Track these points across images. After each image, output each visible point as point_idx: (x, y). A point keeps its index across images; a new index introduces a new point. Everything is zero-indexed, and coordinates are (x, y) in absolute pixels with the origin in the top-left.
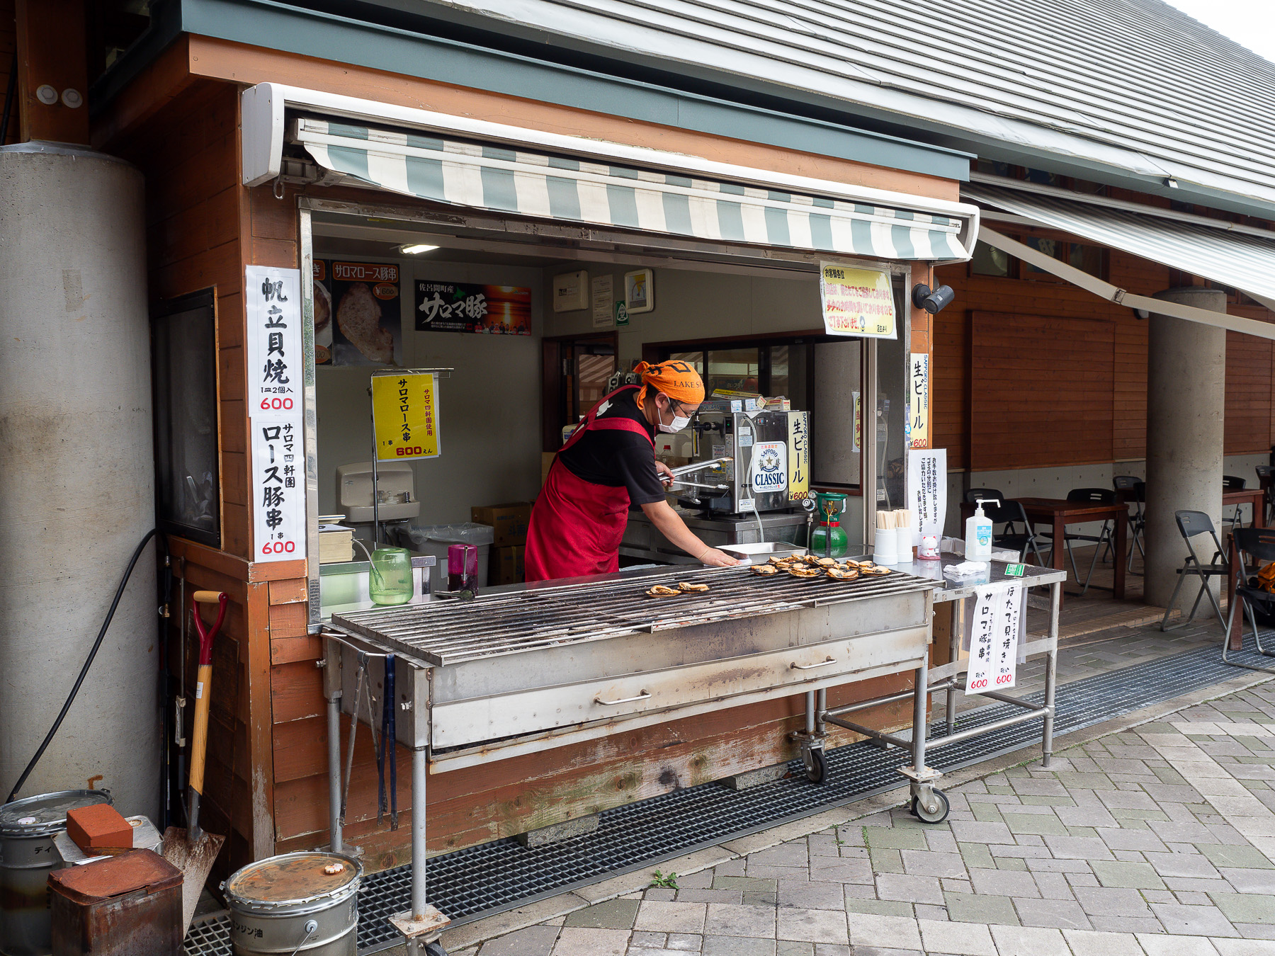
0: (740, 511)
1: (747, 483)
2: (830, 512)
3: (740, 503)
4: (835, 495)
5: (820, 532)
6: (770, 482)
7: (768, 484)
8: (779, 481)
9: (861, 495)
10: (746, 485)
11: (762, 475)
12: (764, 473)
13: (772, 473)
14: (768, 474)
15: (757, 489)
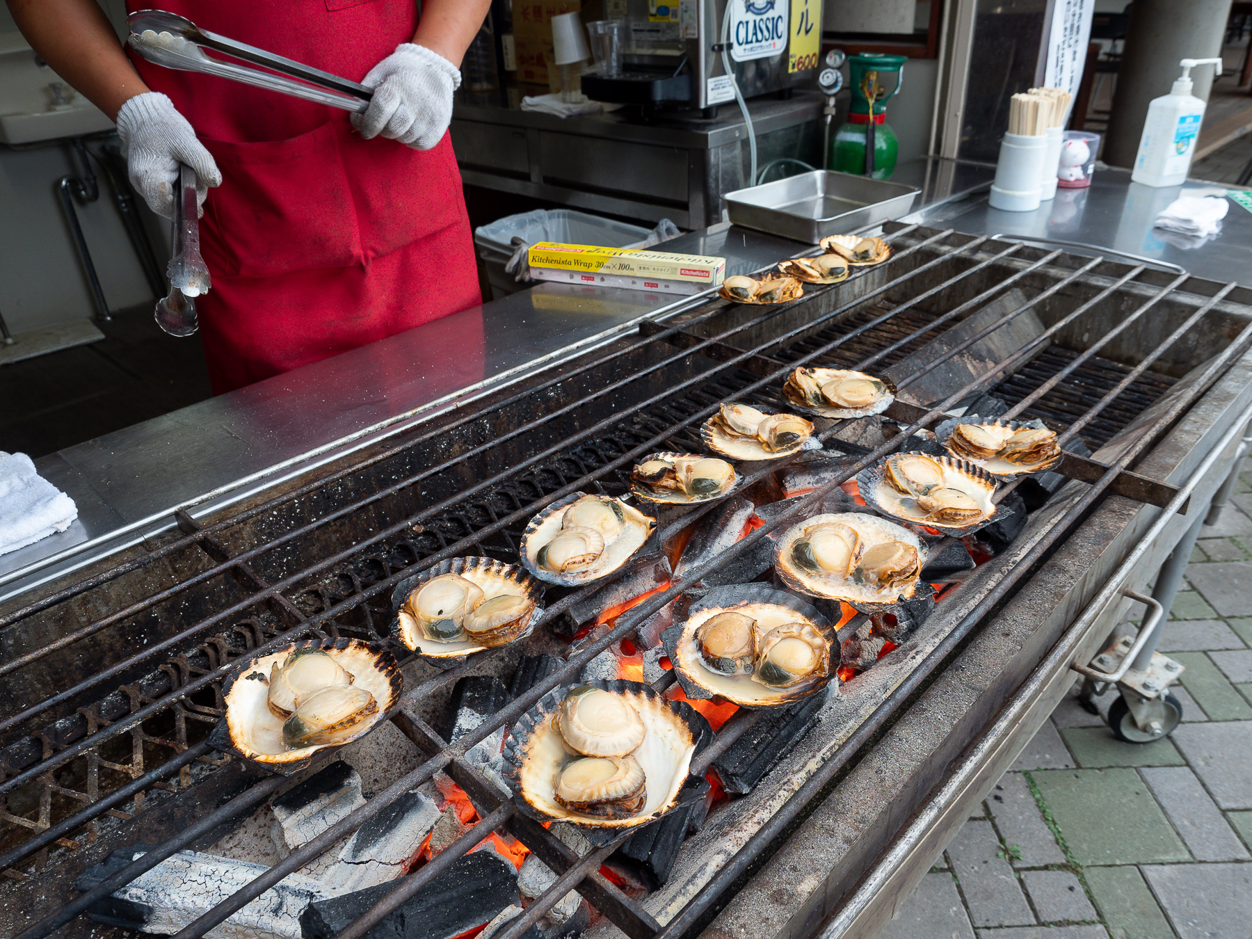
0: (710, 102)
1: (724, 41)
2: (871, 94)
3: (710, 86)
4: (880, 58)
5: (854, 137)
6: (760, 37)
7: (757, 41)
8: (774, 33)
9: (936, 56)
10: (721, 48)
11: (747, 23)
12: (751, 17)
13: (764, 17)
14: (758, 18)
15: (740, 54)
